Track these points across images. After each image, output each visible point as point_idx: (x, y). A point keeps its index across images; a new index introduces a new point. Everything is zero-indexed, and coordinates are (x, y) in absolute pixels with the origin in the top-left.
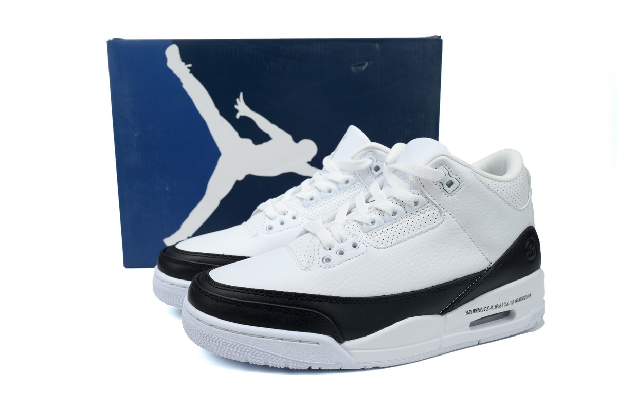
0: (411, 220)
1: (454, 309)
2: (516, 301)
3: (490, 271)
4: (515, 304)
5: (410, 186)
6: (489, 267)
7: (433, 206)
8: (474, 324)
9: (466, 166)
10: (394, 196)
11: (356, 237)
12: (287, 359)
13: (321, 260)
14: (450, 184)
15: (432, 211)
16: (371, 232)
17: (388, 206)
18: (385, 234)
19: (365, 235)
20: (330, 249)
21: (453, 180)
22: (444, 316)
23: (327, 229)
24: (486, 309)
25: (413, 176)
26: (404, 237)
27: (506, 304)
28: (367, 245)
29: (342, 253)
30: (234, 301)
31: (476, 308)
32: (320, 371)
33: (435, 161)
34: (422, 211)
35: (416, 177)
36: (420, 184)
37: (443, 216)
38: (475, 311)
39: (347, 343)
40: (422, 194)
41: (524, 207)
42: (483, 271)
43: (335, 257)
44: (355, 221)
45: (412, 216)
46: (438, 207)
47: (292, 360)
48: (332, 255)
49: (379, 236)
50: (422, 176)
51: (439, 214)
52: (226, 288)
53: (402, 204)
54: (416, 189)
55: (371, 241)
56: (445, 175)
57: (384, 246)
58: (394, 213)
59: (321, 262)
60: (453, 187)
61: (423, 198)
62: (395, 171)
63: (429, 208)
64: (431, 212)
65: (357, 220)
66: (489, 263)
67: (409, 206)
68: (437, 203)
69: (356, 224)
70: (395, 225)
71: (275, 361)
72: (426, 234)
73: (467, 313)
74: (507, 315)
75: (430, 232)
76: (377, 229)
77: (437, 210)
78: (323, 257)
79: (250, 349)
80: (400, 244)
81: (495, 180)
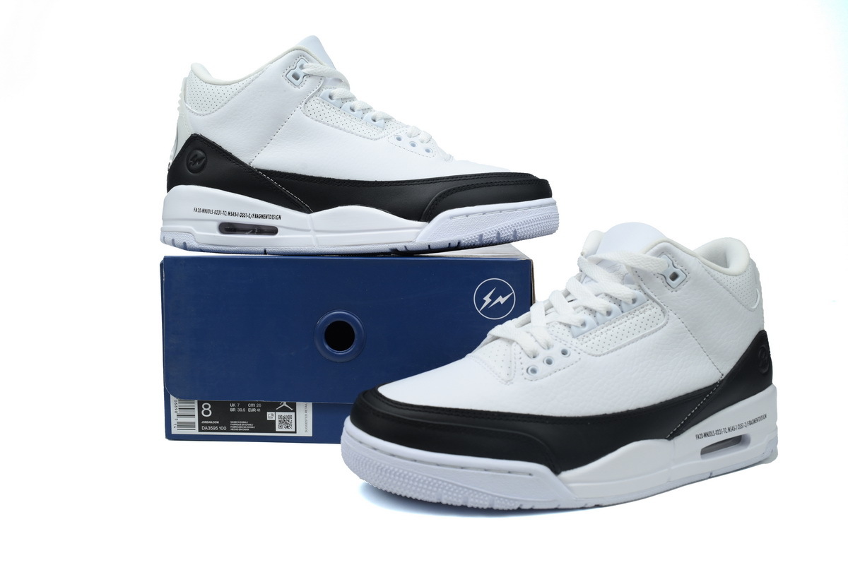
0: (628, 322)
1: (682, 433)
2: (750, 423)
3: (722, 385)
4: (749, 427)
5: (623, 279)
6: (721, 379)
7: (654, 304)
8: (706, 451)
9: (692, 255)
10: (607, 292)
11: (565, 343)
12: (492, 495)
13: (525, 371)
14: (674, 277)
15: (654, 310)
16: (582, 336)
17: (601, 304)
18: (599, 338)
19: (575, 341)
20: (534, 357)
21: (678, 271)
22: (672, 441)
23: (528, 333)
24: (718, 432)
25: (627, 266)
26: (623, 343)
27: (740, 426)
28: (580, 351)
29: (549, 362)
30: (422, 423)
31: (707, 431)
32: (532, 511)
33: (656, 248)
34: (642, 310)
35: (632, 268)
36: (637, 276)
37: (666, 317)
38: (706, 435)
39: (566, 475)
40: (641, 288)
41: (755, 307)
42: (715, 385)
43: (542, 367)
44: (561, 323)
45: (630, 316)
46: (660, 306)
47: (499, 497)
48: (539, 363)
49: (592, 341)
50: (641, 266)
51: (662, 315)
52: (409, 408)
53: (617, 301)
54: (633, 283)
55: (583, 347)
56: (669, 266)
57: (599, 353)
58: (609, 313)
59: (526, 374)
60: (678, 280)
61: (642, 294)
62: (600, 262)
63: (649, 307)
64: (652, 311)
65: (563, 321)
66: (721, 375)
67: (626, 303)
68: (659, 301)
69: (562, 327)
70: (609, 327)
71: (477, 498)
72: (648, 338)
73: (698, 437)
74: (738, 441)
75: (652, 336)
76: (588, 333)
77: (659, 309)
78: (527, 367)
79: (445, 484)
80: (619, 351)
81: (724, 274)
